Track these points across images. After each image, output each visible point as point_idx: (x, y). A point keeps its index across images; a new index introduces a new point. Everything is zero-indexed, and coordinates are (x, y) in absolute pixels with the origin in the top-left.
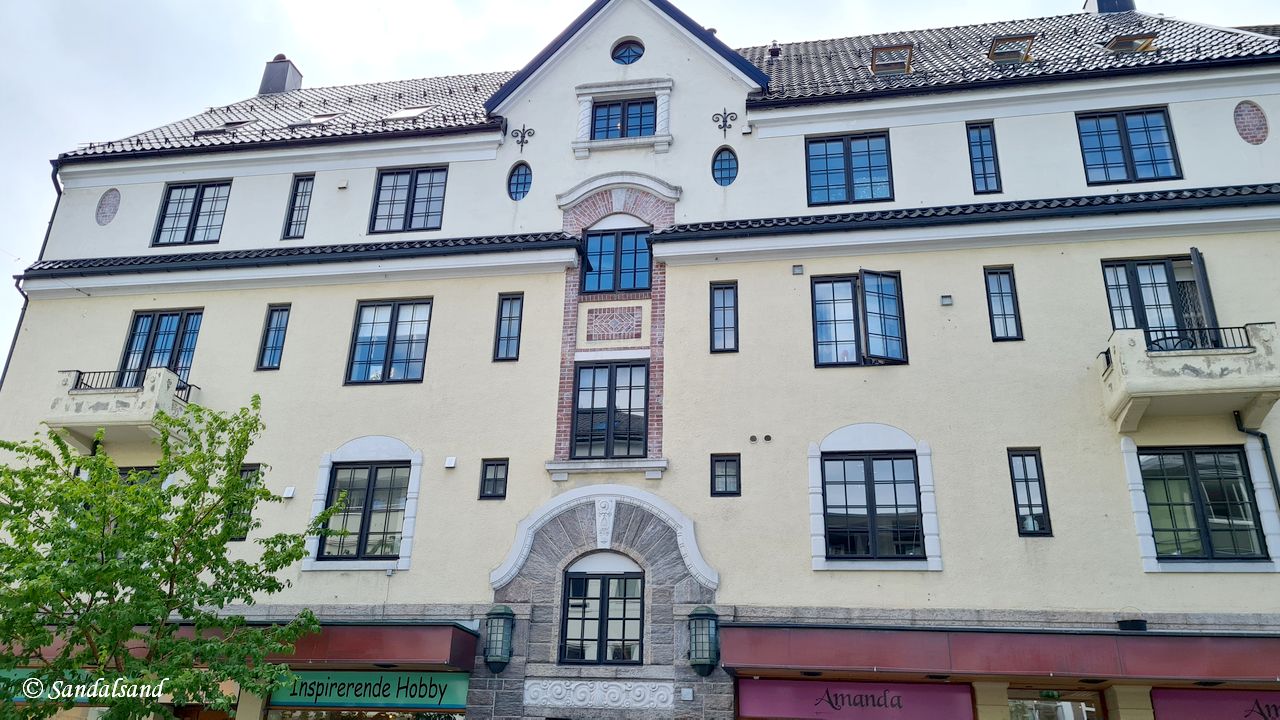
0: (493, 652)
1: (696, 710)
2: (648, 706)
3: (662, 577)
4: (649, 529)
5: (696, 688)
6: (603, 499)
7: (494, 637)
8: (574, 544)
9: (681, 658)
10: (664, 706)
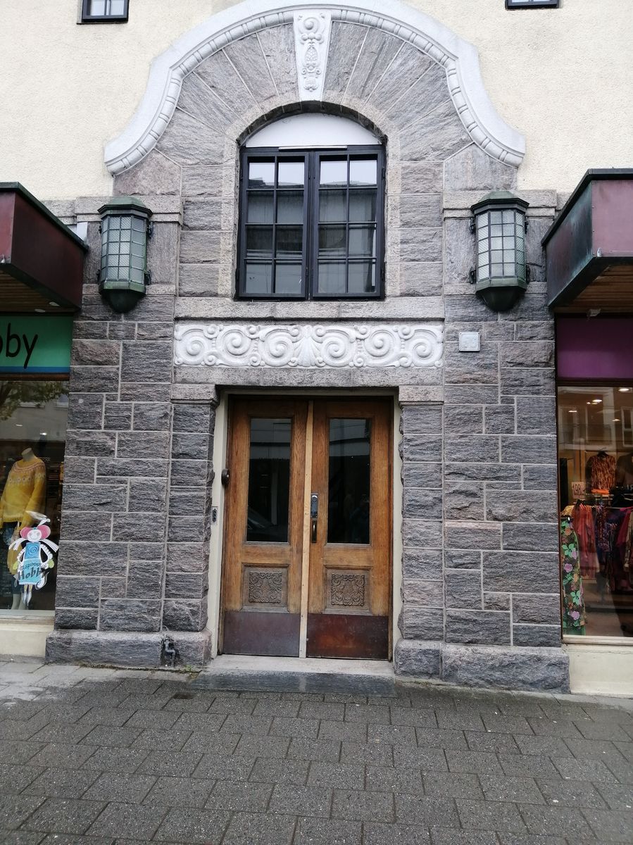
0: (112, 273)
1: (486, 367)
2: (396, 363)
3: (420, 146)
4: (394, 65)
5: (485, 331)
6: (306, 14)
7: (114, 249)
8: (256, 93)
9: (456, 281)
10: (424, 362)
